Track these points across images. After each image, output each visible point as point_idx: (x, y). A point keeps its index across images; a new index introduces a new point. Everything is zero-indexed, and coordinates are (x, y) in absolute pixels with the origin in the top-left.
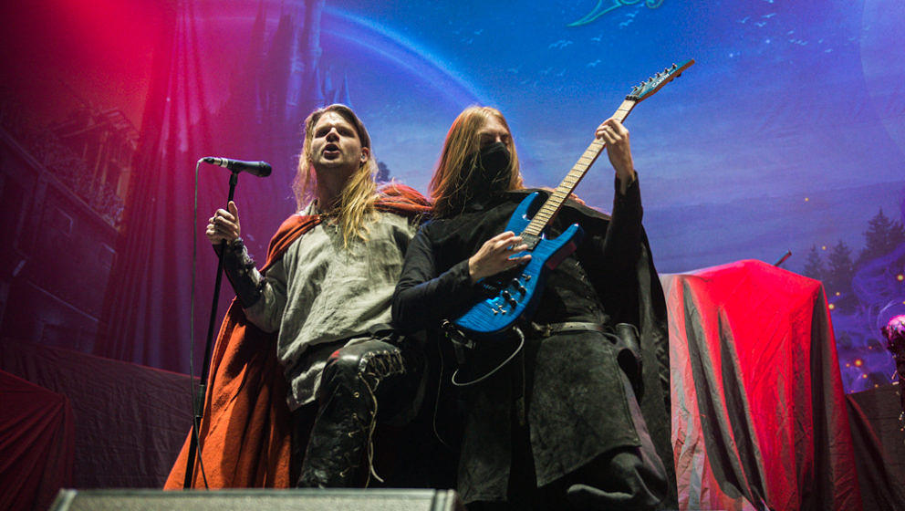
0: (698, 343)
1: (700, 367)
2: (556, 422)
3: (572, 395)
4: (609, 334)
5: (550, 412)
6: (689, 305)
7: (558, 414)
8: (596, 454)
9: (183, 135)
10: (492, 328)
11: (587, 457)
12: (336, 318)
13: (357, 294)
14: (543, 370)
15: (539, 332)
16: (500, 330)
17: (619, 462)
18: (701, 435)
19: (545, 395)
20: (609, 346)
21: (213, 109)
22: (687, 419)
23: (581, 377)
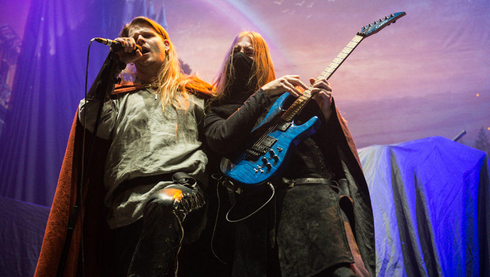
0: (400, 192)
1: (401, 210)
2: (296, 245)
3: (308, 228)
4: (334, 186)
5: (293, 238)
6: (394, 167)
7: (298, 240)
8: (324, 268)
9: (52, 43)
10: (253, 182)
11: (317, 269)
12: (151, 159)
13: (168, 145)
14: (288, 210)
15: (286, 184)
16: (259, 183)
17: (339, 274)
18: (401, 256)
19: (289, 228)
20: (333, 194)
21: (73, 26)
22: (391, 245)
23: (315, 215)
